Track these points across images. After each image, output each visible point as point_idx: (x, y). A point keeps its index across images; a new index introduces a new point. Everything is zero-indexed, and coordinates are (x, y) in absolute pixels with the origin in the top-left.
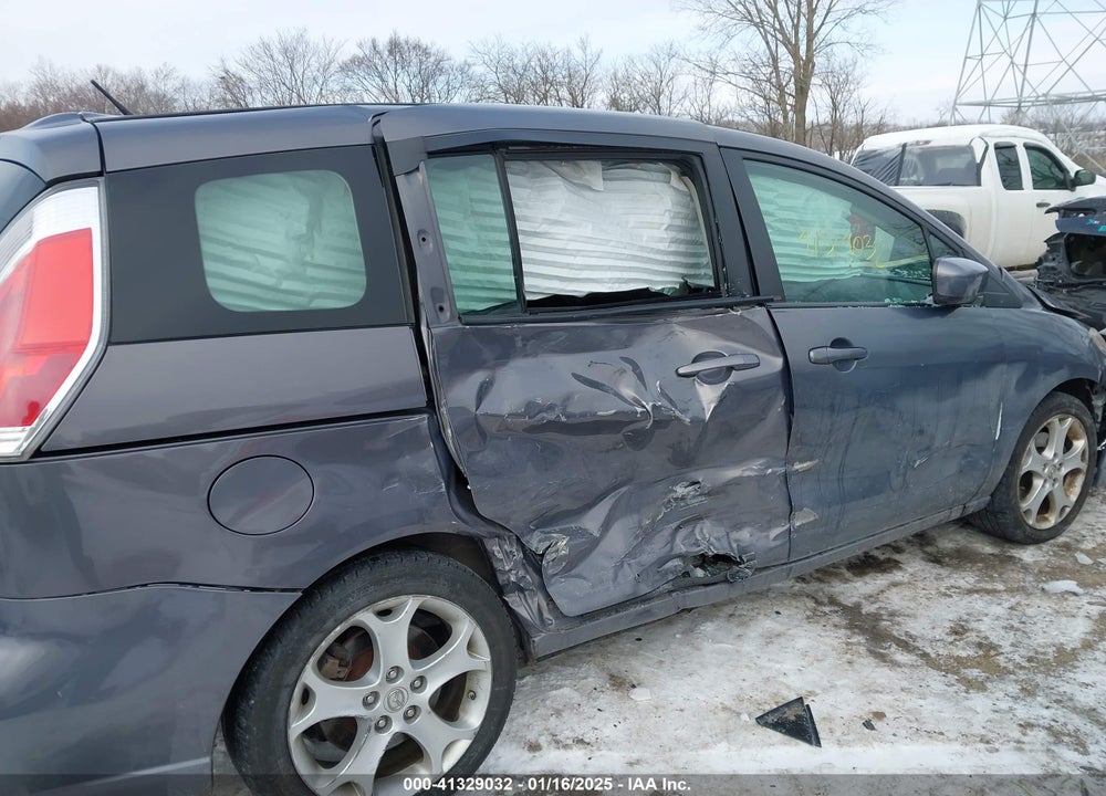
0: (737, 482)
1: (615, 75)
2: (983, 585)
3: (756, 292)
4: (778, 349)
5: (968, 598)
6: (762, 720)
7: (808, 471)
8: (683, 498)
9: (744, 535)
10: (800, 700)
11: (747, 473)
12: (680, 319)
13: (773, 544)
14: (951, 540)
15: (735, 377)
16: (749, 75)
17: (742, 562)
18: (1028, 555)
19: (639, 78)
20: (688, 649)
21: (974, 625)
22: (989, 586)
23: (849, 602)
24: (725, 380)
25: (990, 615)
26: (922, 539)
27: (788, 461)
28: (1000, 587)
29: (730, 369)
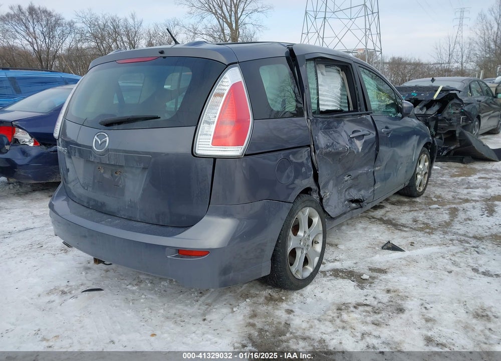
0: (361, 174)
1: (149, 32)
2: (412, 209)
3: (367, 110)
4: (374, 129)
5: (411, 213)
6: (383, 248)
7: (379, 169)
8: (347, 181)
9: (362, 192)
10: (389, 242)
11: (364, 172)
12: (347, 119)
13: (370, 195)
14: (394, 198)
15: (366, 138)
16: (211, 36)
17: (364, 201)
18: (418, 199)
19: (161, 34)
20: (342, 234)
21: (418, 219)
22: (414, 209)
23: (379, 217)
24: (363, 139)
25: (421, 216)
26: (387, 200)
27: (374, 167)
28: (418, 209)
29: (364, 135)
